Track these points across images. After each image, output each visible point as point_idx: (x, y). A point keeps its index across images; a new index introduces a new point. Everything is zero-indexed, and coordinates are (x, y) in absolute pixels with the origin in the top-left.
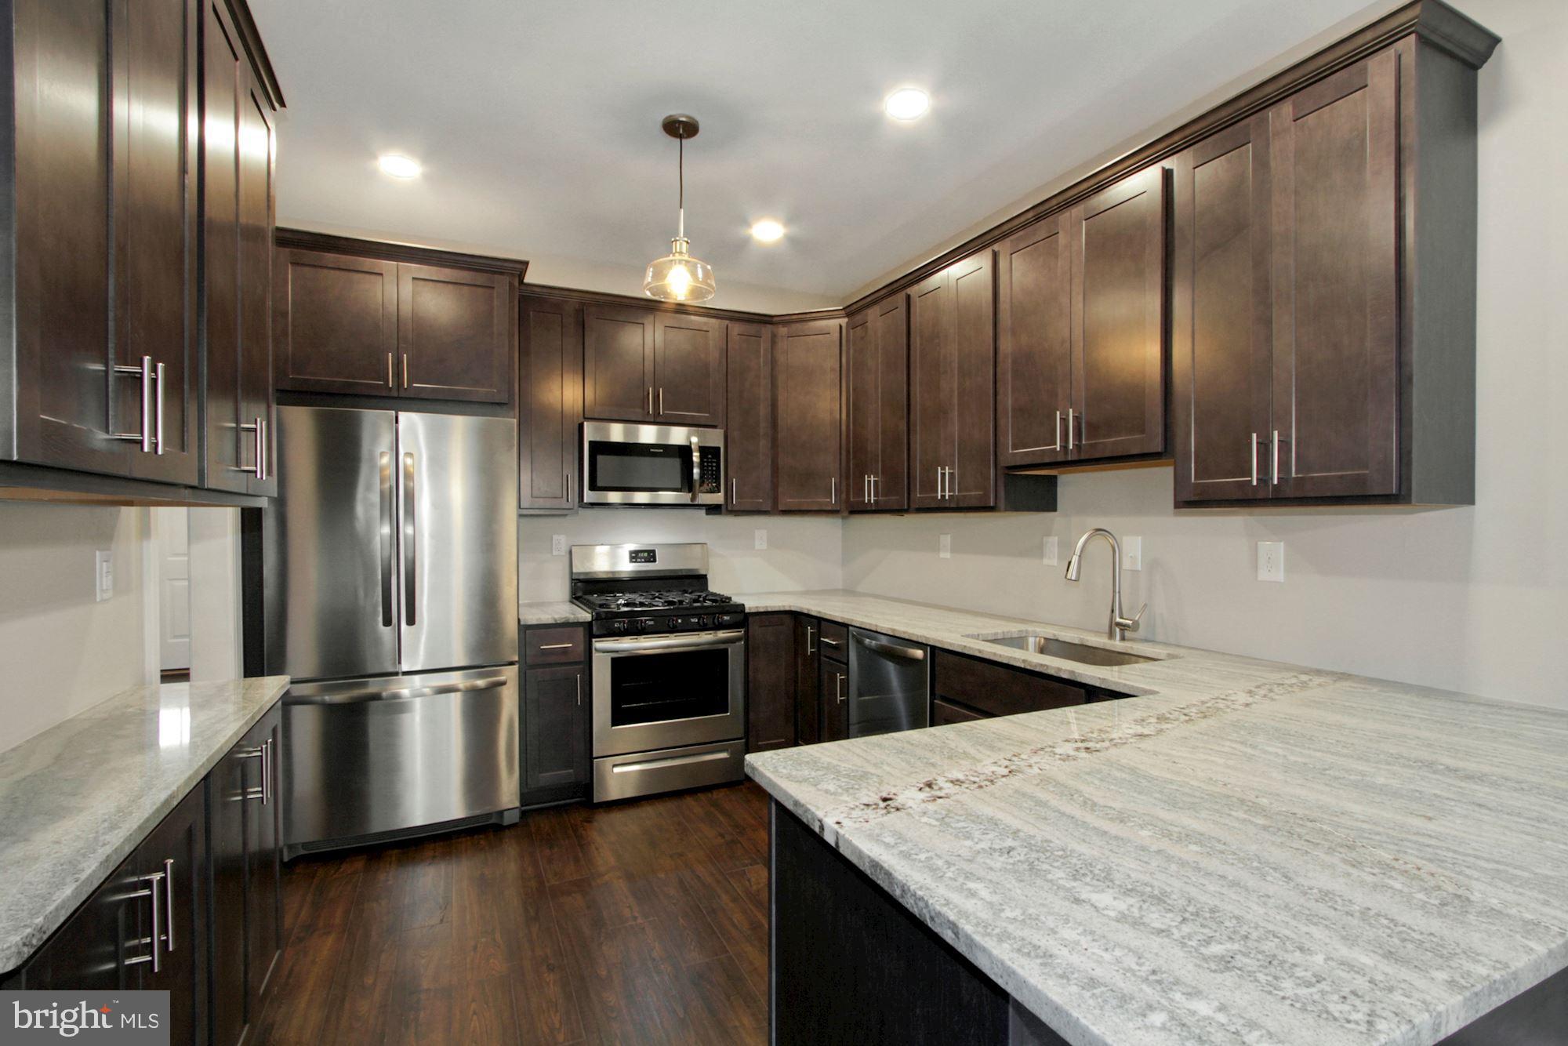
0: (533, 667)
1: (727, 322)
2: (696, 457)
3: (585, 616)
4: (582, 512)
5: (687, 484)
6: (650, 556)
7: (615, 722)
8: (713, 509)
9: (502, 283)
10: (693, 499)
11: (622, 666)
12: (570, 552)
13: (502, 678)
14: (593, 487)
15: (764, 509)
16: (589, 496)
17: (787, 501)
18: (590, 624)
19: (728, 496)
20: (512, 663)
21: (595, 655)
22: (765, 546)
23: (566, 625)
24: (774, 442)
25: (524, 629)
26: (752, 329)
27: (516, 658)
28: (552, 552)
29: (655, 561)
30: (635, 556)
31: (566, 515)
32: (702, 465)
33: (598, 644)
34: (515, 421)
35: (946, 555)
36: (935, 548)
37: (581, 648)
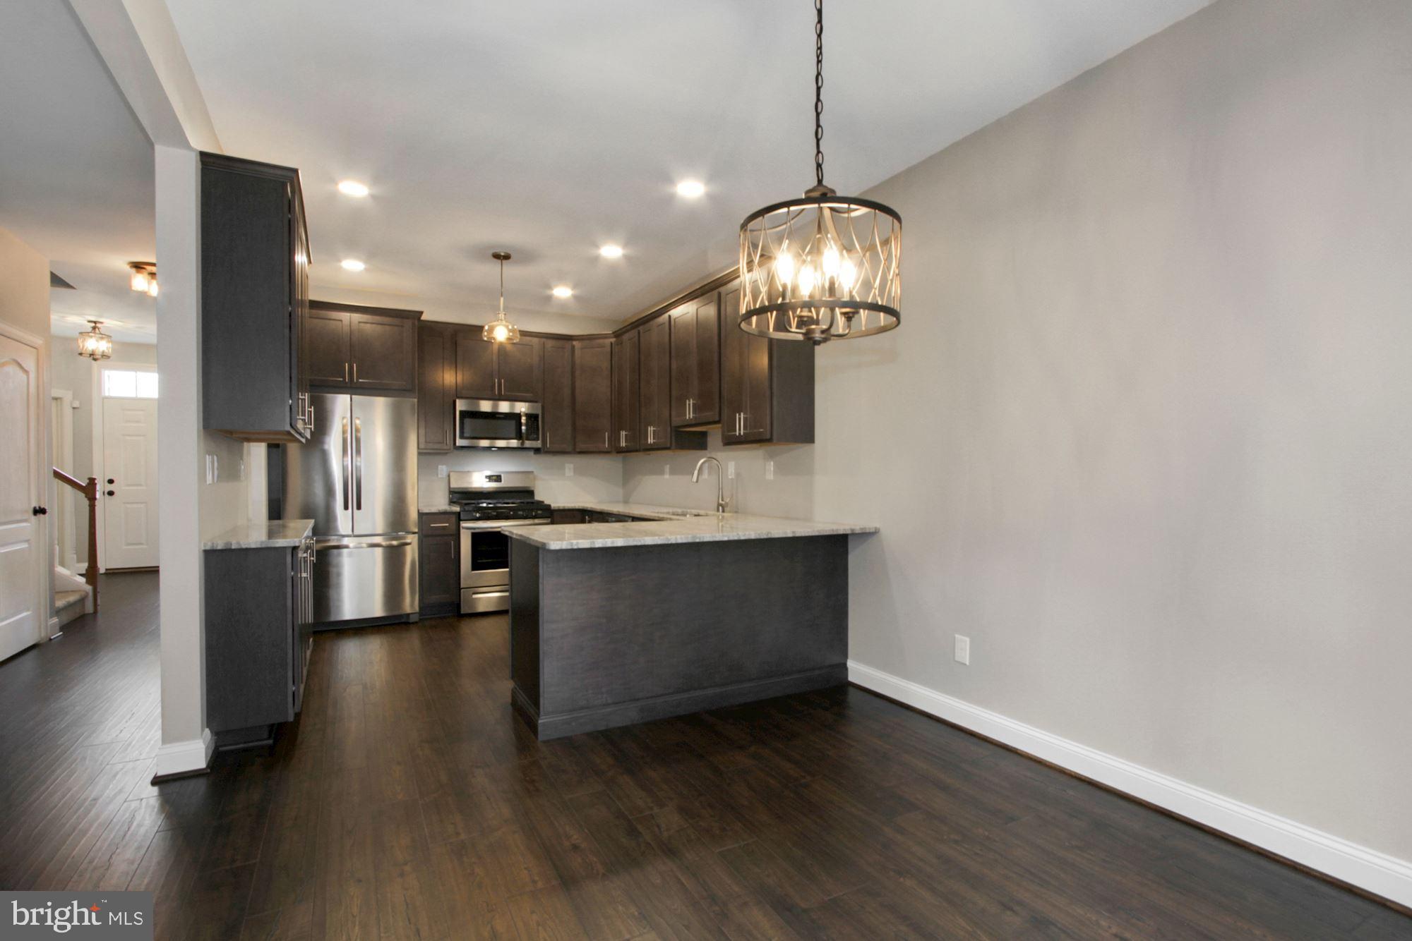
0: (427, 536)
1: (543, 340)
2: (523, 420)
3: (457, 509)
4: (456, 452)
5: (519, 436)
6: (498, 478)
7: (474, 569)
8: (537, 451)
9: (408, 324)
10: (523, 444)
11: (478, 538)
12: (449, 476)
13: (408, 541)
14: (462, 437)
15: (567, 450)
16: (459, 442)
17: (581, 446)
18: (459, 513)
19: (544, 442)
20: (414, 533)
21: (462, 531)
22: (572, 474)
23: (445, 513)
24: (574, 410)
25: (421, 515)
26: (560, 343)
27: (416, 530)
28: (437, 475)
29: (501, 481)
30: (490, 478)
31: (447, 453)
32: (527, 425)
33: (464, 524)
34: (416, 400)
35: (667, 476)
36: (662, 473)
37: (454, 527)
